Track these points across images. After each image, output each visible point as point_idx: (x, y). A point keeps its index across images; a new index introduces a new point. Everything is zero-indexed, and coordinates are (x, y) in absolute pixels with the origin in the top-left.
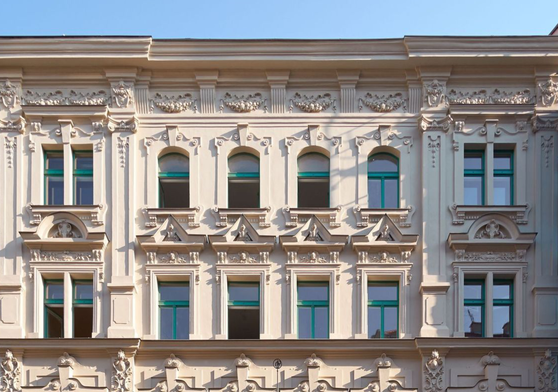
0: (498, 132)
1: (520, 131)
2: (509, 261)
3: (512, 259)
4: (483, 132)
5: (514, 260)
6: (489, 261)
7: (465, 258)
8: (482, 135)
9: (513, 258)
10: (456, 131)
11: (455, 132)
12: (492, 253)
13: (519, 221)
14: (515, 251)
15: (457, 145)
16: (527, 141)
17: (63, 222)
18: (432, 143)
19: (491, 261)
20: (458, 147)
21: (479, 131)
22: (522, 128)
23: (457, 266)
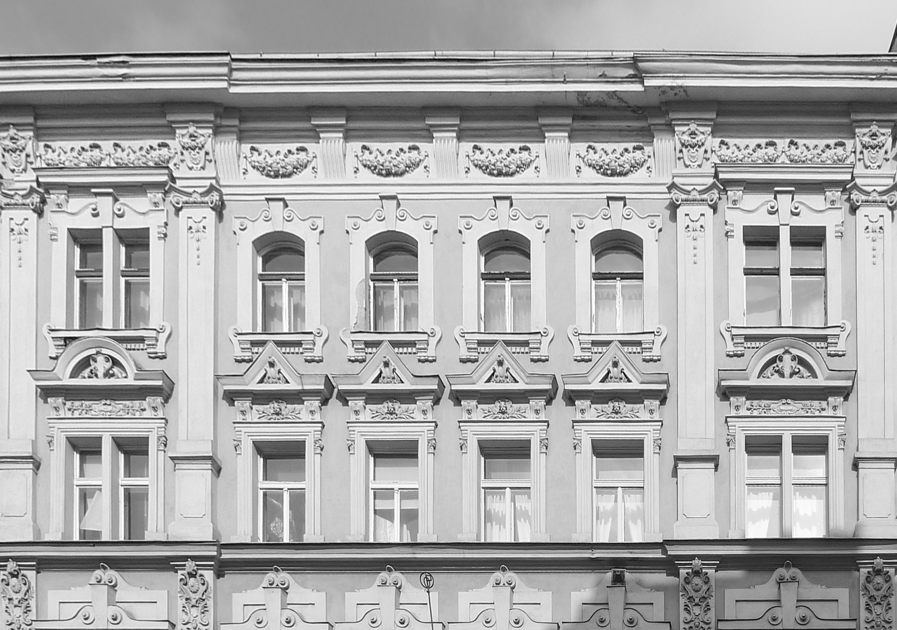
0: (796, 208)
1: (830, 206)
2: (817, 413)
3: (822, 412)
4: (773, 208)
5: (824, 413)
6: (785, 415)
7: (748, 409)
8: (771, 213)
9: (823, 410)
10: (729, 206)
11: (728, 208)
12: (789, 401)
13: (831, 351)
14: (826, 399)
15: (732, 229)
16: (843, 222)
17: (98, 353)
18: (691, 224)
19: (788, 415)
20: (732, 231)
21: (766, 206)
22: (833, 202)
23: (734, 423)
